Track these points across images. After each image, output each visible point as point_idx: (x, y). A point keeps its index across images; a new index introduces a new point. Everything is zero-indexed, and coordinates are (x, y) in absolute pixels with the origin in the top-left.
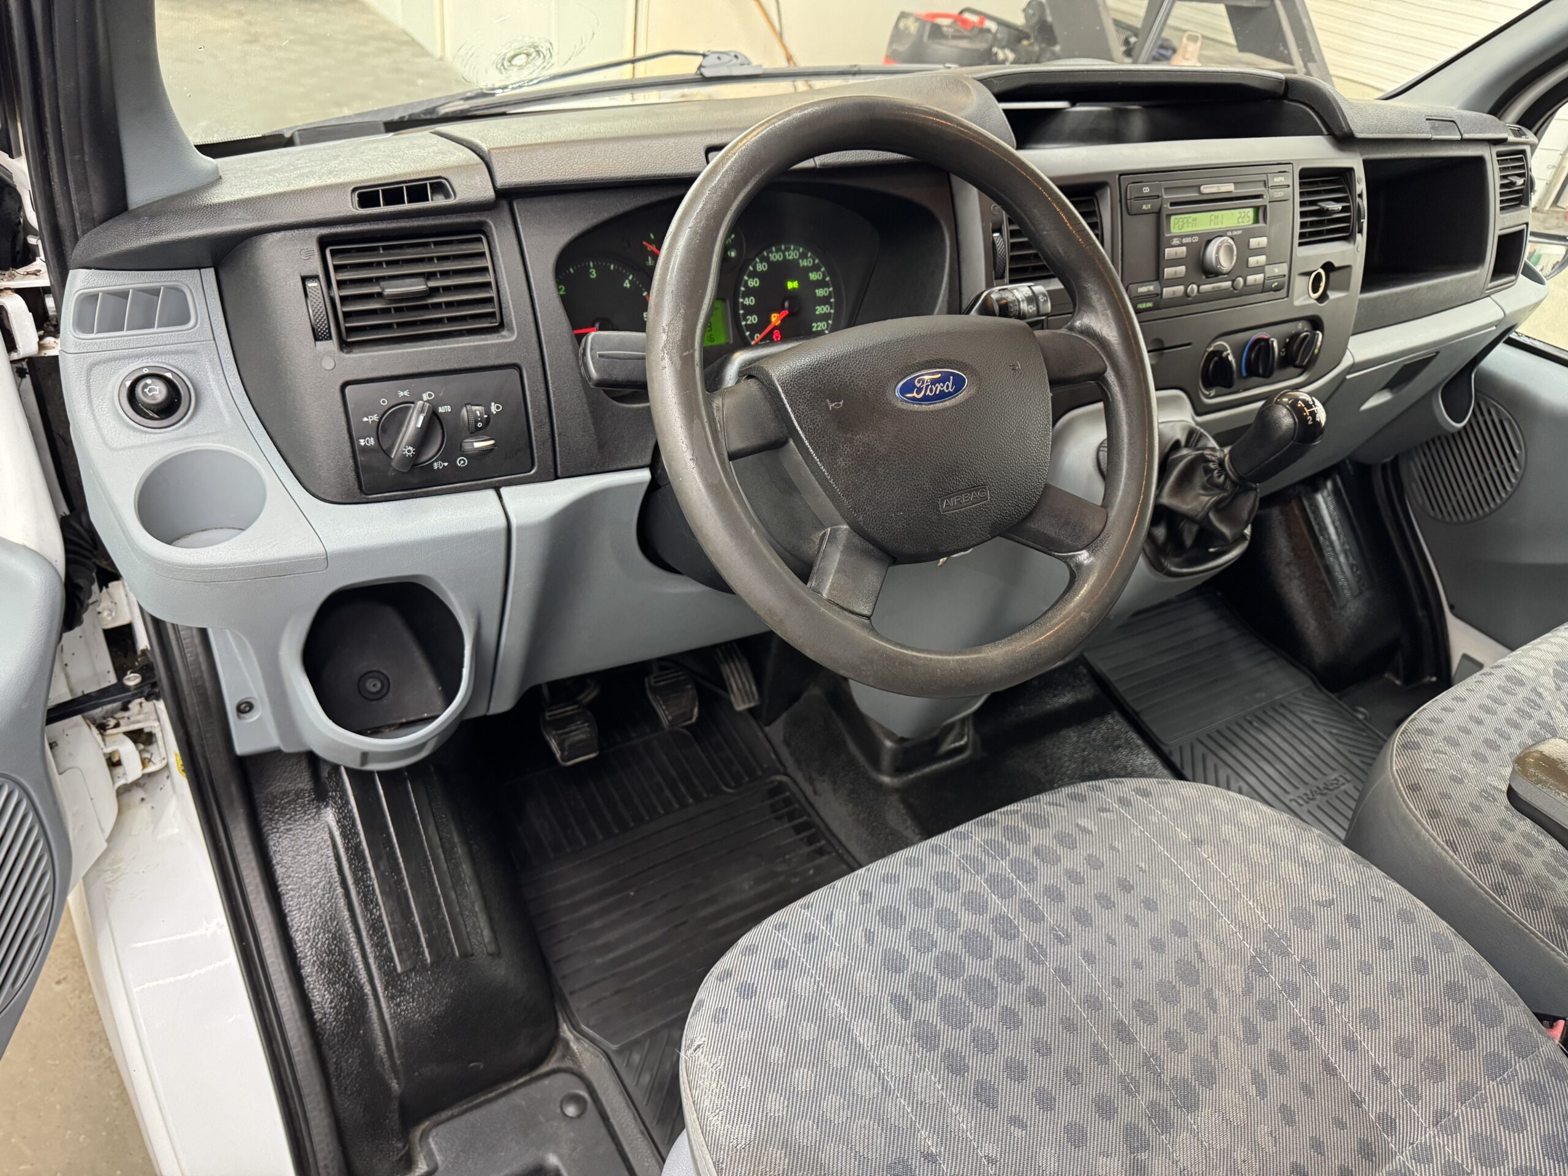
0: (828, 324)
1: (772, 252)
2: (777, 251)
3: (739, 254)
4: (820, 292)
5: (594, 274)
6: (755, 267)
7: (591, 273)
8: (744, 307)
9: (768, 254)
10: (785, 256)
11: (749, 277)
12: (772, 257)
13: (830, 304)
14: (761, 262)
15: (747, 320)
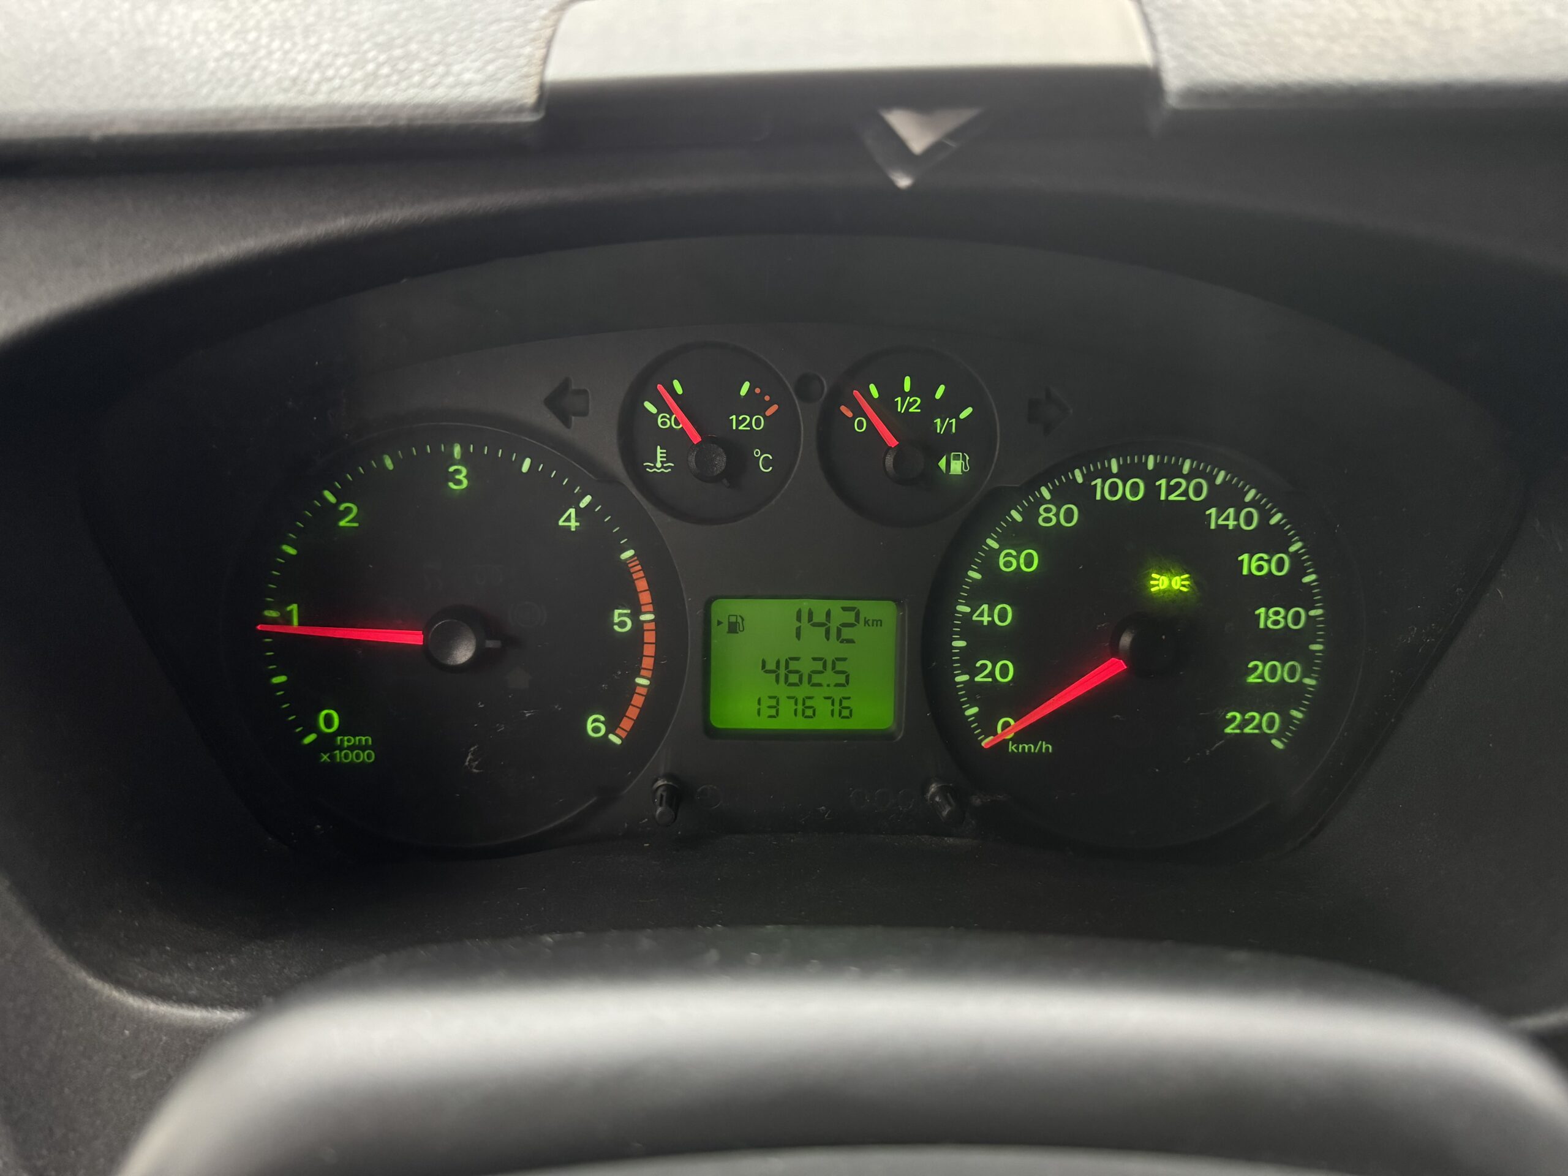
0: (1287, 720)
1: (1106, 474)
2: (1124, 476)
3: (977, 467)
4: (1269, 618)
5: (461, 479)
6: (1031, 514)
7: (451, 477)
8: (971, 629)
9: (1089, 477)
10: (1152, 491)
11: (1004, 544)
12: (1101, 489)
13: (1308, 660)
14: (1059, 499)
15: (974, 671)
